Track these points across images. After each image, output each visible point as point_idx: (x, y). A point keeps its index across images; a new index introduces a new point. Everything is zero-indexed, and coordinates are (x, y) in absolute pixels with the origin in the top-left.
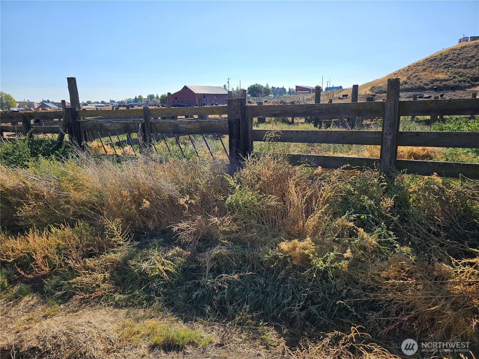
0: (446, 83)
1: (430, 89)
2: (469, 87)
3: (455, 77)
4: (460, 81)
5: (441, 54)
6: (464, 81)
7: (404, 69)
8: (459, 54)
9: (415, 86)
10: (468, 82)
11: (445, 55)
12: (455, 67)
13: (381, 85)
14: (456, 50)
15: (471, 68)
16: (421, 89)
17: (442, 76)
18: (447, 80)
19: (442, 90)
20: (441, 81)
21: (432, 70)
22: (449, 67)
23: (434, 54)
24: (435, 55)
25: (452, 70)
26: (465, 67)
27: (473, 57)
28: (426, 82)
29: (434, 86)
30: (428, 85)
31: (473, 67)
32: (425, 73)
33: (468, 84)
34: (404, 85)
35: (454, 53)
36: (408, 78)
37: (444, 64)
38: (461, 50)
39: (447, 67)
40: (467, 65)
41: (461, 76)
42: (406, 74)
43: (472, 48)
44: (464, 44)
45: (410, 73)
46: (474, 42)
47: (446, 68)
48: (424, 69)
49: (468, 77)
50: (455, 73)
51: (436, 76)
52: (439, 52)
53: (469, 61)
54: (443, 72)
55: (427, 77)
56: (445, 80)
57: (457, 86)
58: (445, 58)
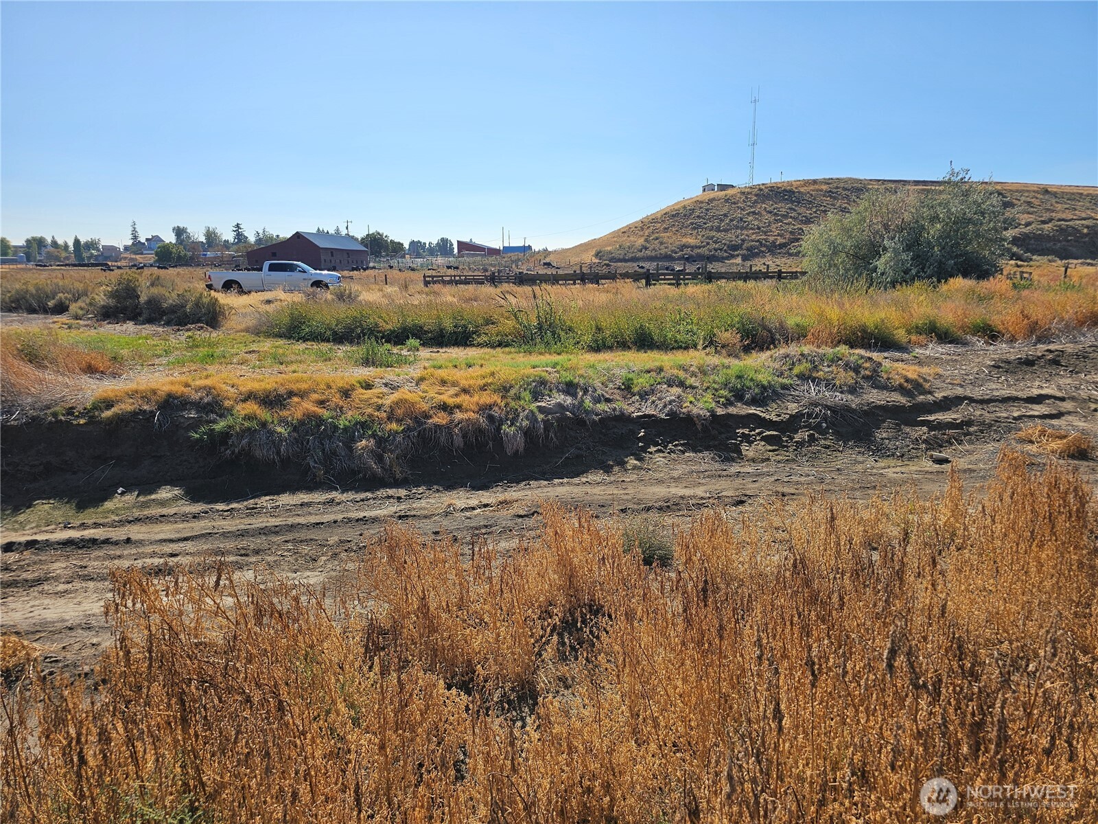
0: (699, 251)
1: (680, 259)
2: (727, 258)
3: (708, 244)
4: (716, 250)
5: (684, 207)
6: (721, 250)
7: (637, 225)
8: (707, 210)
9: (661, 254)
10: (725, 251)
11: (690, 210)
12: (706, 228)
13: (609, 248)
14: (702, 202)
15: (726, 231)
16: (668, 258)
17: (691, 241)
18: (700, 247)
19: (695, 261)
20: (693, 247)
21: (677, 231)
22: (698, 228)
23: (673, 205)
24: (676, 207)
25: (703, 233)
26: (718, 230)
27: (725, 215)
28: (673, 248)
29: (685, 254)
30: (676, 253)
31: (728, 230)
32: (668, 234)
33: (725, 254)
34: (644, 250)
35: (701, 208)
36: (646, 240)
37: (692, 224)
38: (709, 204)
39: (696, 227)
40: (719, 227)
41: (716, 242)
42: (641, 233)
43: (721, 203)
44: (712, 195)
45: (646, 234)
46: (723, 193)
47: (694, 229)
48: (665, 228)
49: (725, 244)
50: (708, 238)
51: (684, 240)
52: (679, 202)
53: (722, 220)
54: (691, 234)
55: (673, 240)
56: (697, 247)
57: (714, 256)
58: (691, 214)
